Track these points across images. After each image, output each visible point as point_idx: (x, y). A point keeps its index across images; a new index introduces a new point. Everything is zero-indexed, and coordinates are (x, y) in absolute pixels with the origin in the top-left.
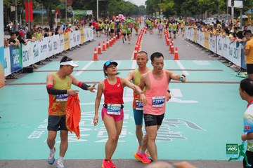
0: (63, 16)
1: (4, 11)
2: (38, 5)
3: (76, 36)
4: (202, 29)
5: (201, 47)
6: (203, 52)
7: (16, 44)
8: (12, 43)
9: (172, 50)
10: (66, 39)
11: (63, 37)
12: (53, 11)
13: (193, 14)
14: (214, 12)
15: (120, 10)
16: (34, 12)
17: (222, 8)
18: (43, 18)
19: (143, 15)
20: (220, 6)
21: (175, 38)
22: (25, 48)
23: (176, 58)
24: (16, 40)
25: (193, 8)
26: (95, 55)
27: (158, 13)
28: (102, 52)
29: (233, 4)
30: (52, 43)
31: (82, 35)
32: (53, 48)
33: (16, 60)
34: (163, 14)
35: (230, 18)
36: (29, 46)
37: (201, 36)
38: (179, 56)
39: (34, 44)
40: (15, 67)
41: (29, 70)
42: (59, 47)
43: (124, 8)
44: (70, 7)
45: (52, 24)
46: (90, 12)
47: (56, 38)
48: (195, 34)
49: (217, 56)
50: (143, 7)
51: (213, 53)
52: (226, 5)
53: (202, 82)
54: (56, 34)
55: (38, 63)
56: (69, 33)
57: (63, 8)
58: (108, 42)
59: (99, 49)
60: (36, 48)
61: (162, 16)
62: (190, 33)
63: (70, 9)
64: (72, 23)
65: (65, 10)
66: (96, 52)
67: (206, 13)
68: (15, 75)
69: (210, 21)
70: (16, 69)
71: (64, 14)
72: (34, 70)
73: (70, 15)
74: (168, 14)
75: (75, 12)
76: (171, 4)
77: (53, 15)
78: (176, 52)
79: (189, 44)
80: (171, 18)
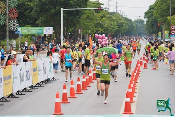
3: (24, 72)
10: (7, 78)
11: (1, 73)
15: (101, 26)
19: (140, 34)
27: (166, 32)
28: (69, 100)
31: (35, 70)
43: (107, 23)
44: (14, 22)
46: (48, 31)
50: (141, 22)
56: (12, 66)
58: (80, 83)
63: (13, 25)
64: (17, 50)
65: (5, 26)
66: (59, 100)
71: (3, 34)
73: (14, 35)
75: (23, 31)
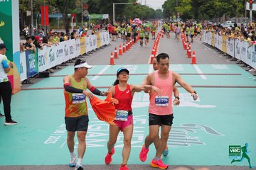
0: (80, 21)
1: (20, 16)
2: (54, 9)
3: (92, 40)
4: (220, 33)
5: (219, 50)
6: (221, 56)
7: (32, 48)
8: (28, 48)
9: (189, 54)
10: (82, 44)
11: (79, 41)
12: (69, 15)
13: (211, 17)
14: (232, 15)
15: (137, 13)
16: (50, 16)
17: (240, 11)
18: (58, 22)
19: (159, 18)
20: (238, 9)
21: (192, 42)
22: (41, 52)
23: (194, 62)
24: (32, 44)
25: (211, 11)
26: (112, 60)
27: (174, 17)
28: (118, 56)
29: (251, 7)
30: (68, 47)
31: (98, 39)
32: (69, 52)
33: (32, 65)
34: (180, 17)
35: (248, 21)
36: (45, 51)
37: (219, 40)
38: (197, 61)
39: (50, 49)
40: (31, 71)
41: (45, 75)
42: (75, 52)
43: (140, 11)
44: (86, 11)
45: (68, 28)
46: (106, 16)
47: (72, 42)
48: (213, 38)
49: (235, 60)
50: (160, 10)
51: (231, 57)
52: (244, 8)
53: (220, 87)
54: (72, 38)
55: (54, 68)
56: (85, 37)
57: (79, 12)
58: (124, 46)
59: (116, 53)
60: (52, 53)
61: (179, 20)
62: (207, 36)
63: (86, 14)
64: (88, 28)
65: (81, 14)
66: (112, 57)
67: (224, 16)
68: (31, 80)
69: (228, 25)
70: (32, 74)
71: (80, 18)
72: (50, 75)
73: (86, 19)
74: (185, 17)
75: (91, 16)
76: (189, 8)
77: (69, 19)
78: (194, 56)
79: (207, 48)
80: (188, 21)
